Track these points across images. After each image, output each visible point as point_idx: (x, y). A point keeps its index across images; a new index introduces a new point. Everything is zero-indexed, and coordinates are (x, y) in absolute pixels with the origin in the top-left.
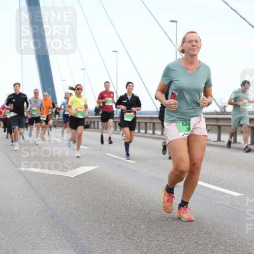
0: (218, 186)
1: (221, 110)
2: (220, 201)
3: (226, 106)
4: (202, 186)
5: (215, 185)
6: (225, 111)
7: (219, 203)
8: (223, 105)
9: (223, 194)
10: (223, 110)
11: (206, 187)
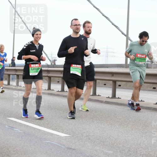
0: (48, 128)
1: (51, 63)
2: (49, 141)
3: (56, 60)
4: (34, 128)
5: (45, 127)
6: (55, 64)
7: (48, 143)
8: (53, 59)
9: (52, 134)
10: (53, 64)
11: (37, 129)
